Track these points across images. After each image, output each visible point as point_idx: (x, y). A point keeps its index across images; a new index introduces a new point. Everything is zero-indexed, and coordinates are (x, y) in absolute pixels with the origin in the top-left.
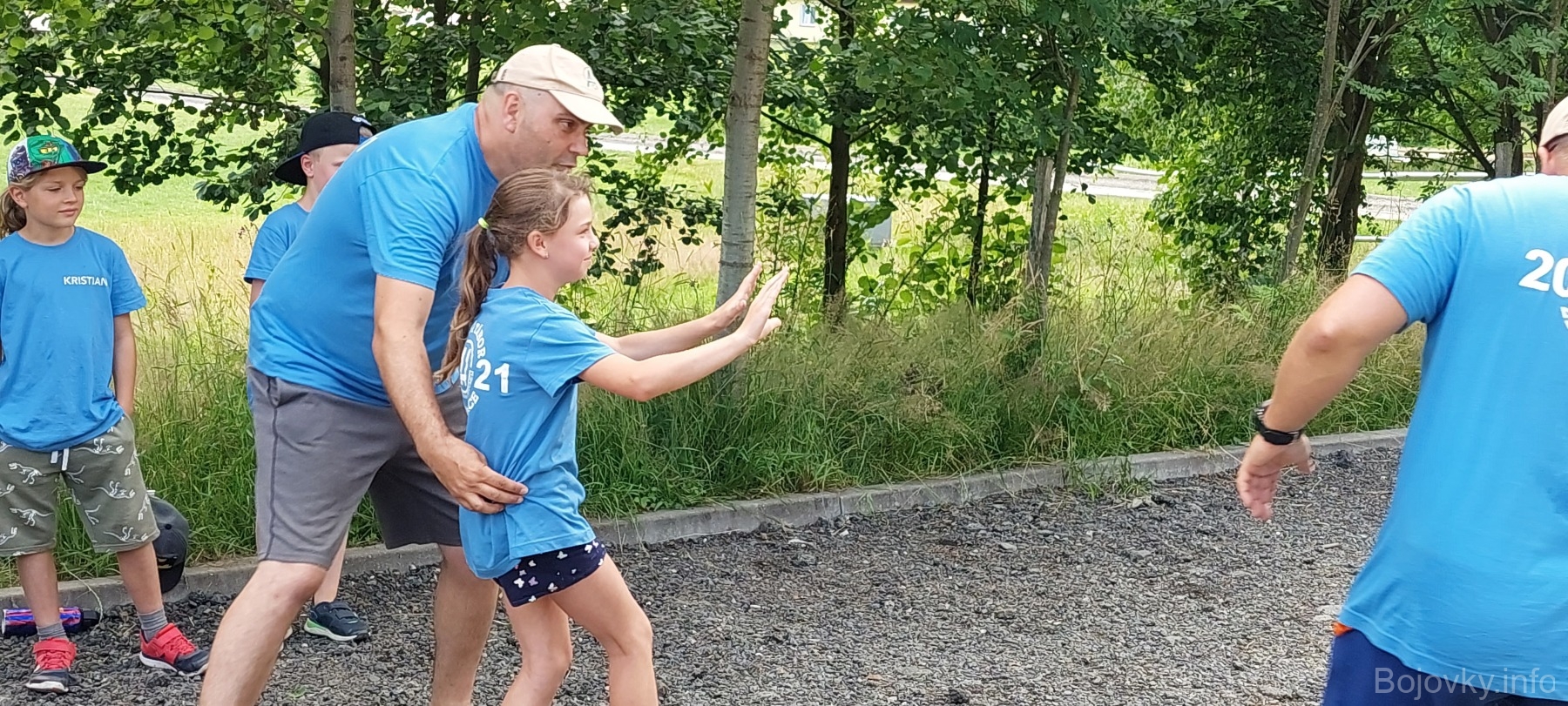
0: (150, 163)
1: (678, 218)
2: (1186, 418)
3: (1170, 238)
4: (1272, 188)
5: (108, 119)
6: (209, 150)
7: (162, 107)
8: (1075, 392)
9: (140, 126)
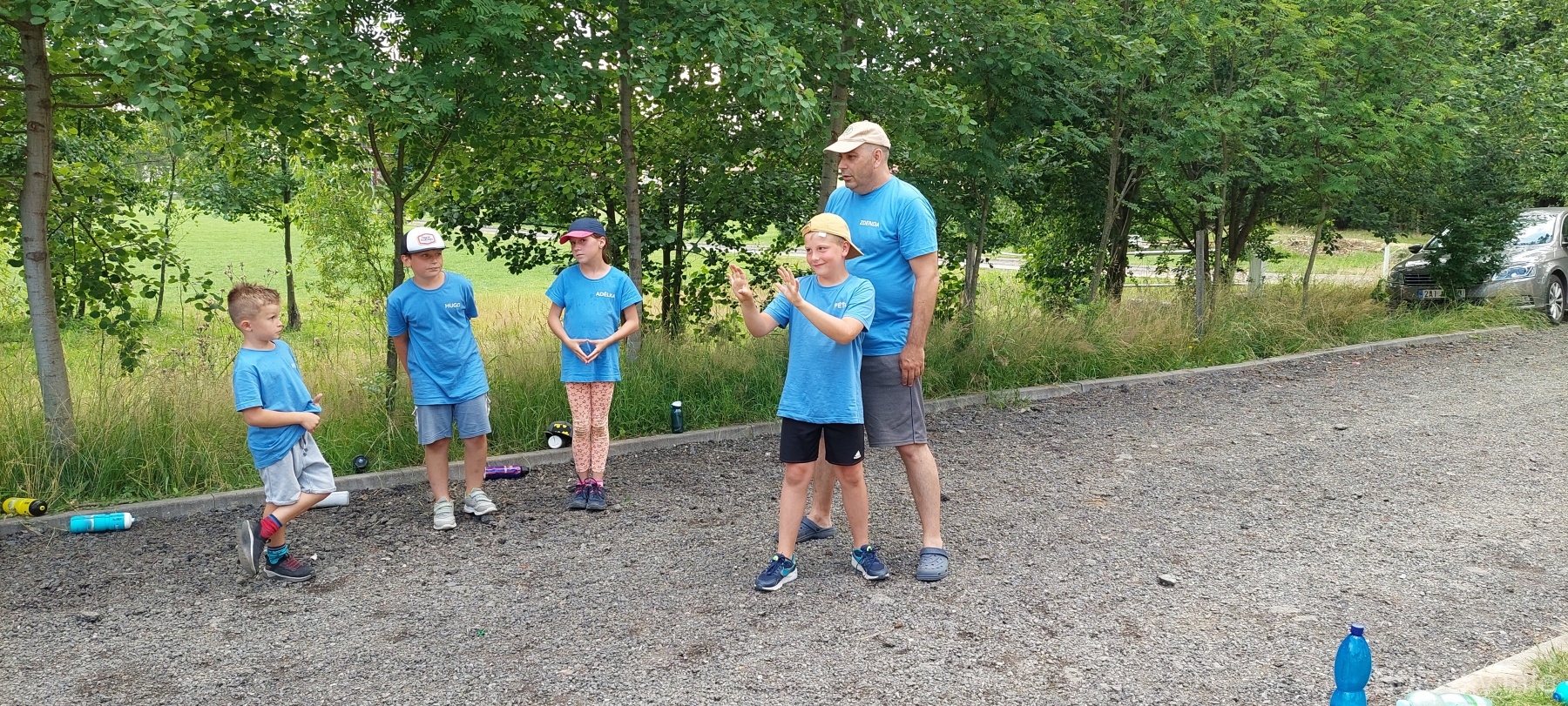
0: (526, 259)
2: (1046, 369)
3: (1030, 285)
4: (1079, 260)
5: (506, 238)
6: (554, 252)
7: (531, 231)
8: (991, 357)
9: (521, 241)
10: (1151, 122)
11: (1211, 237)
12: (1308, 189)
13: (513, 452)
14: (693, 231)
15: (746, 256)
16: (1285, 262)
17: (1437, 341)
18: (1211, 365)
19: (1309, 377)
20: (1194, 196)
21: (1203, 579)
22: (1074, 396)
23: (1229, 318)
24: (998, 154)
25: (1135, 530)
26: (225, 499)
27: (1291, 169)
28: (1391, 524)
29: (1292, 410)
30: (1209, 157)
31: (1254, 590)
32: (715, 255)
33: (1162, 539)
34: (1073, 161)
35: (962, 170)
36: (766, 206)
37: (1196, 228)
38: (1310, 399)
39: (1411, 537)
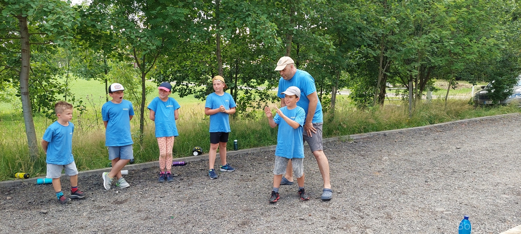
0: (185, 93)
1: (271, 99)
2: (359, 129)
3: (353, 100)
4: (370, 91)
5: (178, 86)
6: (194, 90)
7: (187, 83)
8: (340, 125)
9: (183, 87)
10: (394, 46)
11: (414, 84)
12: (447, 67)
13: (182, 157)
14: (240, 82)
15: (258, 91)
16: (439, 92)
17: (490, 118)
18: (414, 127)
19: (447, 130)
20: (408, 70)
21: (413, 199)
22: (368, 137)
23: (420, 111)
24: (342, 57)
25: (389, 183)
26: (88, 173)
27: (441, 61)
28: (476, 180)
29: (442, 142)
30: (414, 57)
31: (430, 203)
32: (248, 91)
33: (399, 186)
34: (367, 58)
35: (330, 62)
36: (264, 74)
37: (409, 81)
38: (448, 138)
39: (483, 185)
